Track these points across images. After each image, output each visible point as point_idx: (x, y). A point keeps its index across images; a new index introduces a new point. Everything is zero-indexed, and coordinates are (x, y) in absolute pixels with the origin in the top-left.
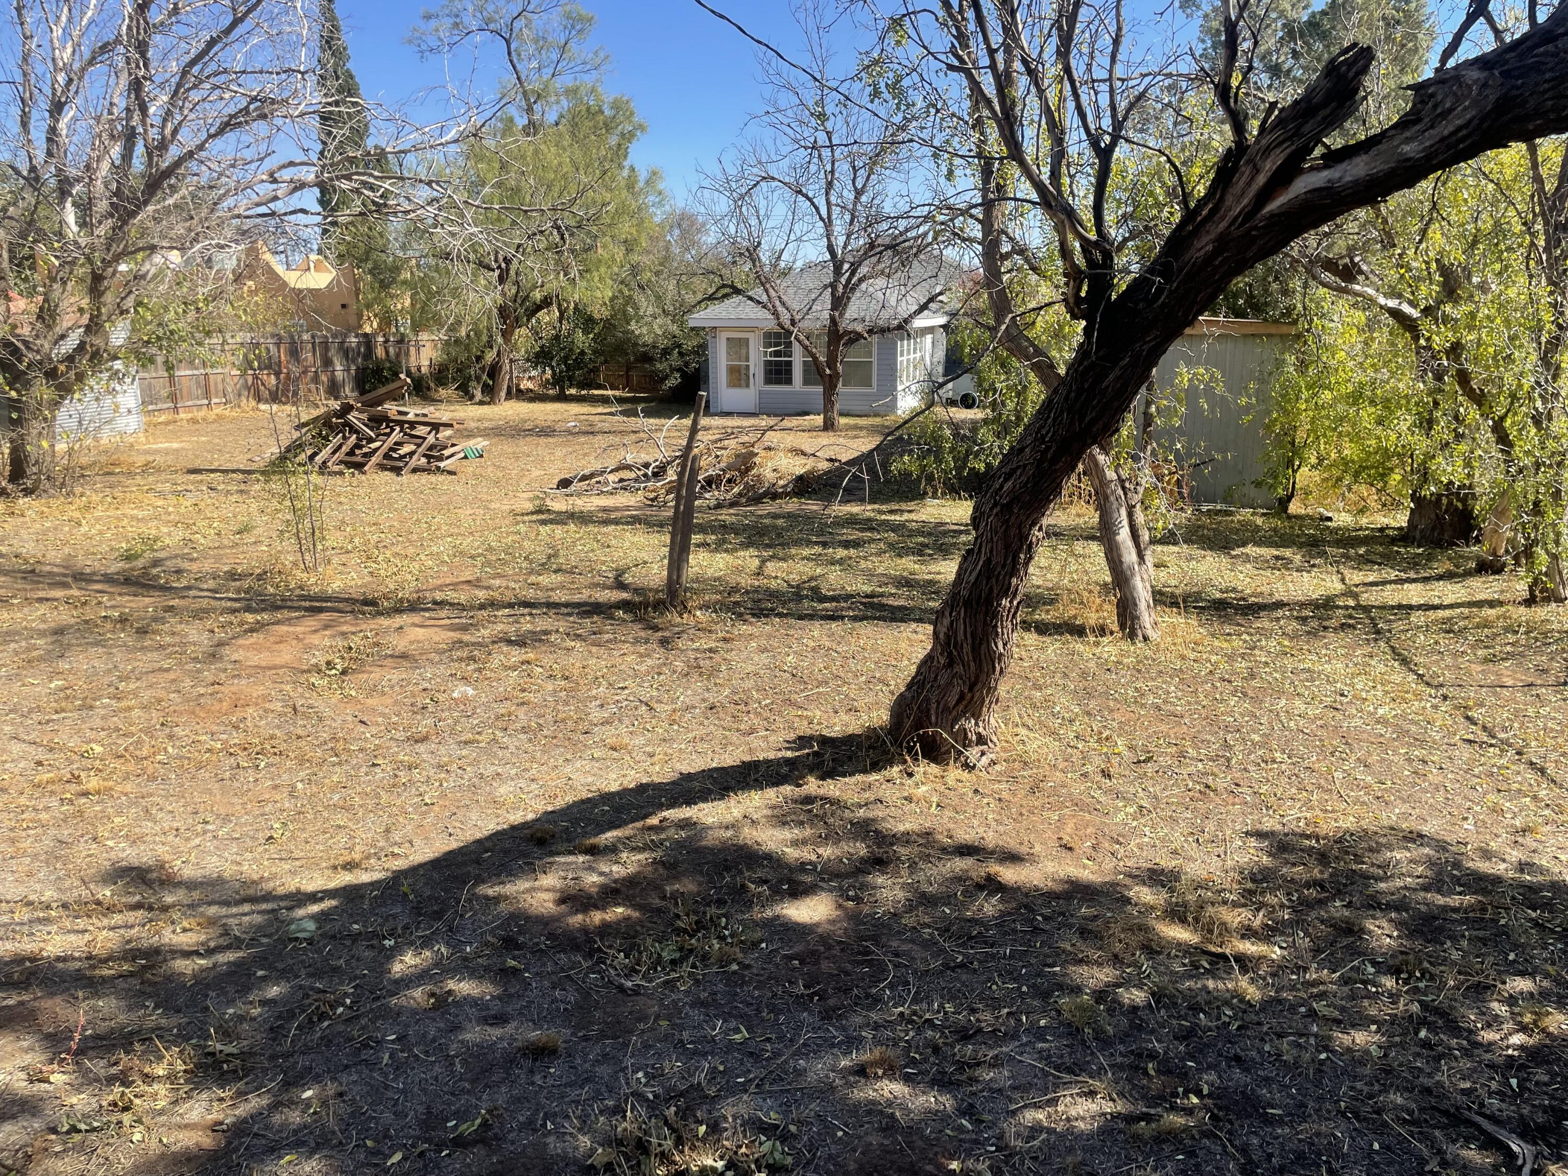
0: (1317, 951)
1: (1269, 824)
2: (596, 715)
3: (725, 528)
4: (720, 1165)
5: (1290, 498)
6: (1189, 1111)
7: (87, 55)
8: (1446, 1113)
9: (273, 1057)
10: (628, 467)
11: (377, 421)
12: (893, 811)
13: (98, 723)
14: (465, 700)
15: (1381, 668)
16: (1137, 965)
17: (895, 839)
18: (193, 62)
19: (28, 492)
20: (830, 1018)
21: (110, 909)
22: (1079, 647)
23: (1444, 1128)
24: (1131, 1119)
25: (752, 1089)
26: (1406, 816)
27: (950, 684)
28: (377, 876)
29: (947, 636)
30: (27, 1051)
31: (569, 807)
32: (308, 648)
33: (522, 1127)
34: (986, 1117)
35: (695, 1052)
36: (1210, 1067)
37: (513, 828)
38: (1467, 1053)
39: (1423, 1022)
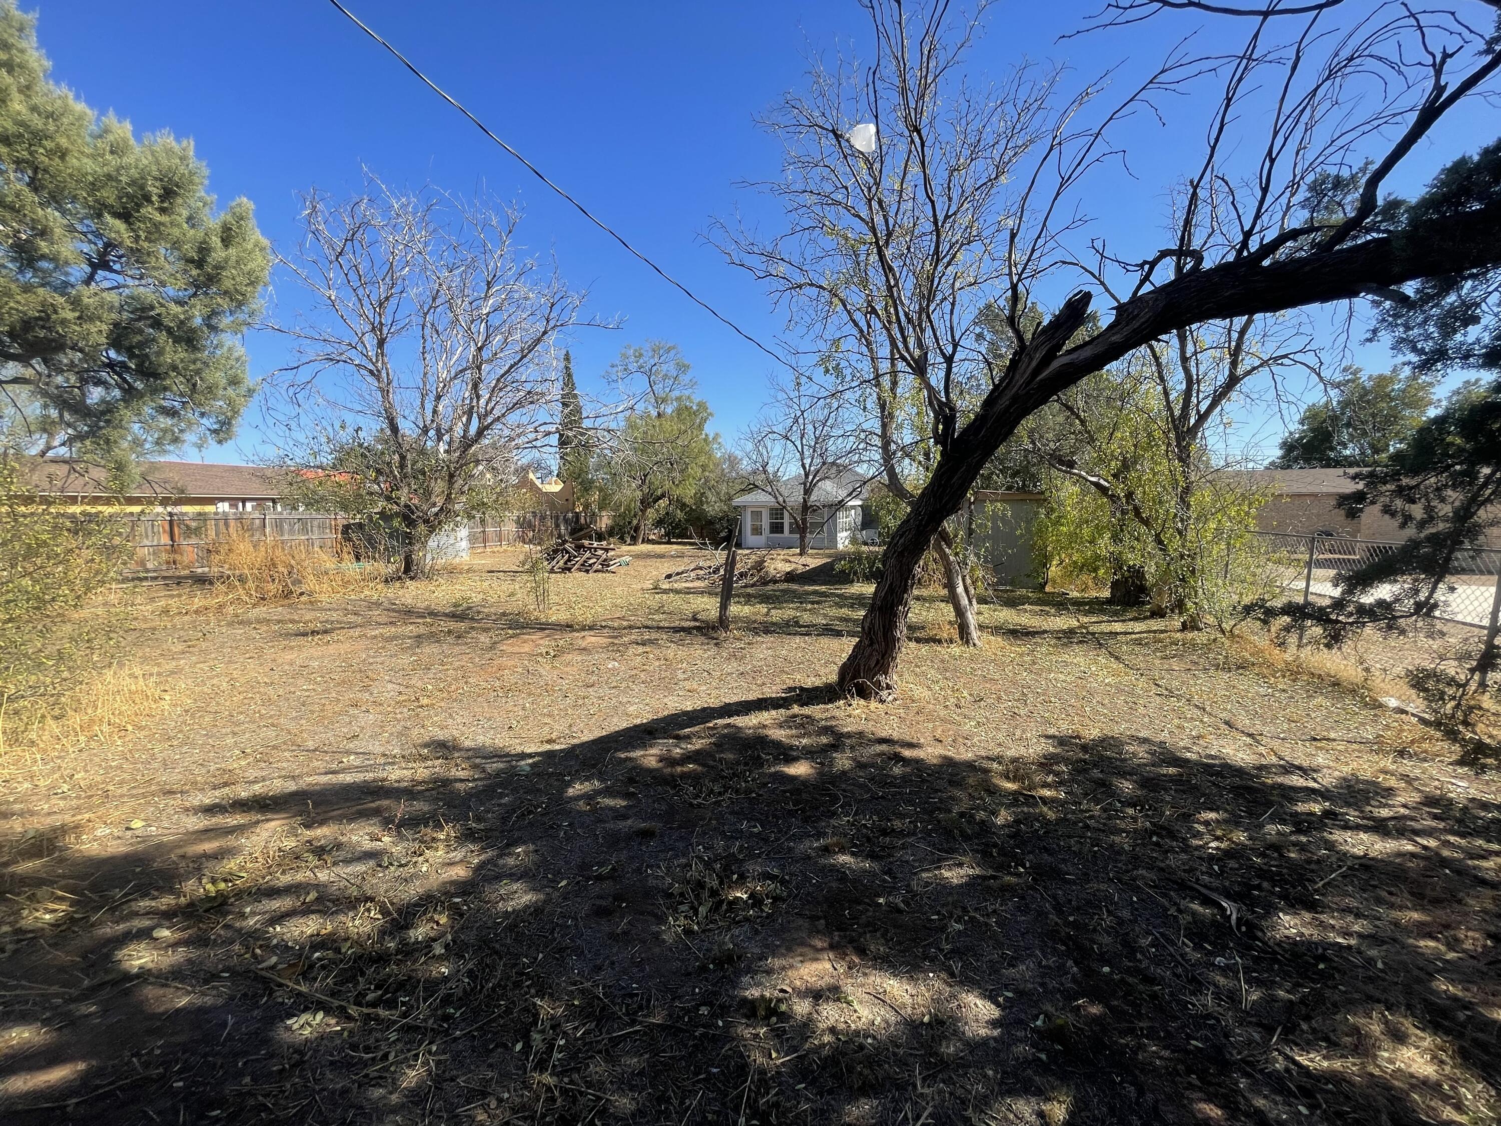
0: (1086, 795)
1: (1052, 731)
2: (681, 676)
3: (749, 596)
4: (745, 896)
5: (1046, 583)
6: (1019, 875)
7: (453, 374)
8: (1175, 882)
9: (503, 831)
10: (701, 568)
11: (579, 547)
12: (841, 722)
13: (431, 676)
14: (614, 669)
15: (1104, 661)
16: (982, 799)
17: (842, 735)
18: (502, 376)
19: (412, 578)
20: (807, 822)
21: (426, 759)
22: (939, 649)
23: (1175, 890)
24: (984, 878)
25: (764, 856)
26: (1129, 729)
27: (871, 655)
28: (563, 747)
29: (869, 628)
30: (371, 825)
31: (665, 717)
32: (537, 646)
33: (634, 871)
34: (899, 875)
35: (732, 837)
36: (1029, 853)
37: (635, 726)
38: (1183, 851)
39: (1153, 833)
